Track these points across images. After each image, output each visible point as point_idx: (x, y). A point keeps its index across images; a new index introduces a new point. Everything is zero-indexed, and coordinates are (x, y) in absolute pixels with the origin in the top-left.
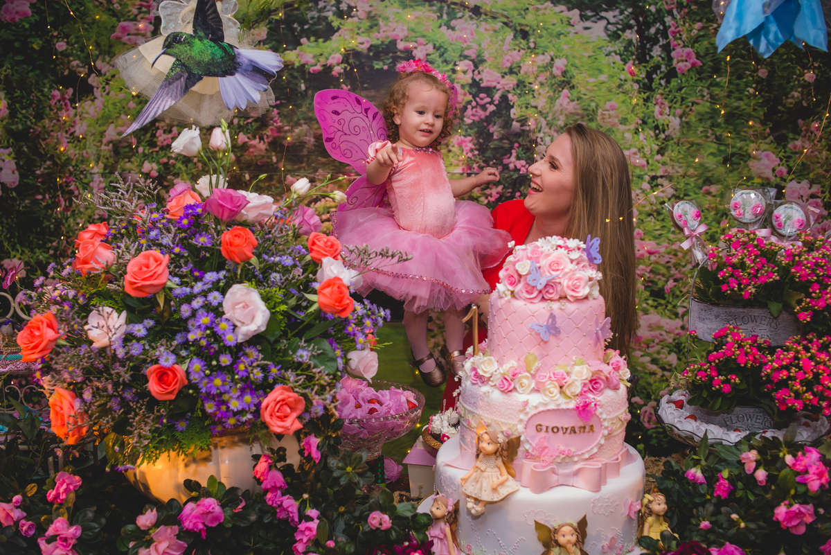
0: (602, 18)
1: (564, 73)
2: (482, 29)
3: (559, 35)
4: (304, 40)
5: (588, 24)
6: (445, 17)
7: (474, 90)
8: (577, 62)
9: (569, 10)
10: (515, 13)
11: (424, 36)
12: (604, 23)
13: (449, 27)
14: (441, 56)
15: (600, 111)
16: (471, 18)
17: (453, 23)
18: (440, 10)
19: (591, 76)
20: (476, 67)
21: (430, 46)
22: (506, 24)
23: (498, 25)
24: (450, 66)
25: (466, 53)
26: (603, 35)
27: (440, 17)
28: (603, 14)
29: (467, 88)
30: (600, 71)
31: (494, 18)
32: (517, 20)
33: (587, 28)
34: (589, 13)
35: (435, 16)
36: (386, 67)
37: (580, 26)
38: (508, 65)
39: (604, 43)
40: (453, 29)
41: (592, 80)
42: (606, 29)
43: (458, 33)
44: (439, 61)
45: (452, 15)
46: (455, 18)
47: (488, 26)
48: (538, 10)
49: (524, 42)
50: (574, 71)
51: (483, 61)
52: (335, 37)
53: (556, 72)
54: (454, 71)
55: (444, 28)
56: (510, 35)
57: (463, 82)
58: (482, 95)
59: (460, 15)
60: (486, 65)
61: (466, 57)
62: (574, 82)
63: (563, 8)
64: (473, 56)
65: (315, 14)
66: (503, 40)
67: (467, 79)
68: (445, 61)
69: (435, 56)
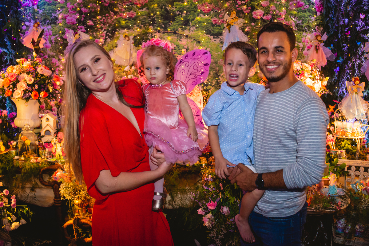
0: (219, 38)
2: (188, 41)
3: (208, 42)
5: (215, 39)
6: (179, 38)
8: (213, 49)
9: (211, 36)
10: (197, 37)
11: (173, 43)
12: (219, 39)
13: (180, 41)
14: (178, 48)
15: (219, 61)
16: (186, 38)
17: (181, 39)
18: (178, 36)
19: (216, 53)
20: (187, 51)
21: (175, 46)
22: (194, 40)
23: (192, 40)
24: (180, 50)
25: (184, 47)
26: (219, 42)
27: (178, 38)
28: (219, 37)
31: (191, 38)
32: (197, 38)
33: (215, 41)
34: (216, 37)
35: (176, 38)
37: (213, 40)
39: (219, 44)
40: (181, 41)
41: (216, 54)
42: (220, 41)
43: (182, 42)
44: (178, 49)
45: (181, 37)
46: (181, 38)
47: (190, 40)
48: (202, 36)
49: (199, 44)
51: (189, 49)
55: (179, 41)
56: (195, 42)
59: (183, 37)
61: (184, 48)
63: (209, 35)
64: (186, 48)
65: (146, 37)
66: (194, 44)
68: (179, 49)
69: (177, 48)
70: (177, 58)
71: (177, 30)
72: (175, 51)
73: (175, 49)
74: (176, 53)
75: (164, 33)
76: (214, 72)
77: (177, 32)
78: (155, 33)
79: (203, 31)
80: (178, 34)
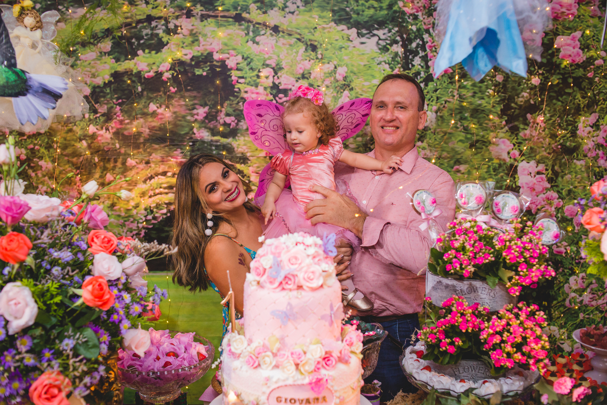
0: (374, 35)
1: (345, 78)
2: (280, 44)
3: (341, 48)
4: (140, 52)
5: (363, 40)
6: (251, 34)
7: (274, 92)
8: (355, 70)
9: (349, 28)
10: (306, 31)
11: (234, 49)
12: (376, 39)
13: (254, 42)
14: (248, 64)
16: (272, 35)
17: (257, 39)
18: (248, 28)
19: (366, 80)
20: (276, 73)
21: (239, 57)
22: (299, 39)
23: (293, 40)
24: (256, 73)
25: (268, 62)
26: (376, 49)
27: (247, 34)
28: (375, 32)
29: (269, 90)
30: (373, 76)
31: (290, 35)
32: (308, 36)
33: (362, 43)
34: (364, 31)
35: (243, 33)
36: (205, 74)
37: (357, 41)
38: (301, 71)
39: (376, 55)
40: (257, 43)
41: (366, 83)
42: (378, 44)
43: (261, 47)
44: (247, 68)
45: (256, 33)
46: (259, 35)
47: (285, 41)
48: (324, 28)
49: (313, 54)
50: (353, 77)
51: (281, 69)
52: (165, 50)
53: (338, 77)
54: (258, 77)
55: (250, 43)
56: (302, 48)
57: (266, 85)
58: (281, 95)
59: (263, 32)
60: (283, 71)
61: (268, 66)
62: (353, 85)
63: (344, 27)
64: (273, 65)
65: (148, 31)
66: (297, 52)
67: (269, 83)
68: (252, 69)
69: (243, 65)
70: (245, 96)
71: (246, 9)
72: (239, 74)
73: (237, 69)
74: (240, 81)
75: (203, 18)
76: (359, 139)
77: (244, 15)
78: (177, 17)
79: (325, 14)
80: (249, 21)
